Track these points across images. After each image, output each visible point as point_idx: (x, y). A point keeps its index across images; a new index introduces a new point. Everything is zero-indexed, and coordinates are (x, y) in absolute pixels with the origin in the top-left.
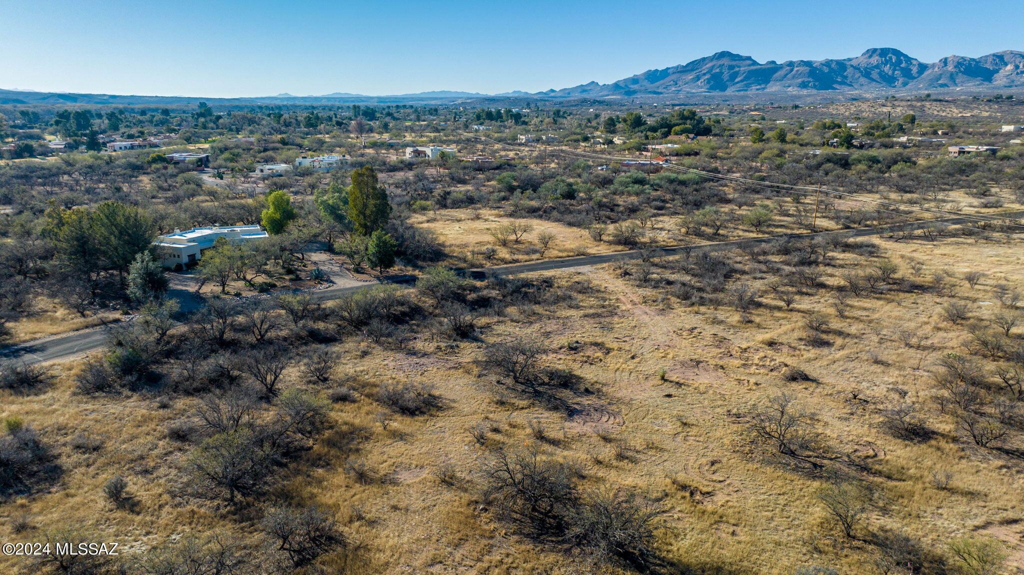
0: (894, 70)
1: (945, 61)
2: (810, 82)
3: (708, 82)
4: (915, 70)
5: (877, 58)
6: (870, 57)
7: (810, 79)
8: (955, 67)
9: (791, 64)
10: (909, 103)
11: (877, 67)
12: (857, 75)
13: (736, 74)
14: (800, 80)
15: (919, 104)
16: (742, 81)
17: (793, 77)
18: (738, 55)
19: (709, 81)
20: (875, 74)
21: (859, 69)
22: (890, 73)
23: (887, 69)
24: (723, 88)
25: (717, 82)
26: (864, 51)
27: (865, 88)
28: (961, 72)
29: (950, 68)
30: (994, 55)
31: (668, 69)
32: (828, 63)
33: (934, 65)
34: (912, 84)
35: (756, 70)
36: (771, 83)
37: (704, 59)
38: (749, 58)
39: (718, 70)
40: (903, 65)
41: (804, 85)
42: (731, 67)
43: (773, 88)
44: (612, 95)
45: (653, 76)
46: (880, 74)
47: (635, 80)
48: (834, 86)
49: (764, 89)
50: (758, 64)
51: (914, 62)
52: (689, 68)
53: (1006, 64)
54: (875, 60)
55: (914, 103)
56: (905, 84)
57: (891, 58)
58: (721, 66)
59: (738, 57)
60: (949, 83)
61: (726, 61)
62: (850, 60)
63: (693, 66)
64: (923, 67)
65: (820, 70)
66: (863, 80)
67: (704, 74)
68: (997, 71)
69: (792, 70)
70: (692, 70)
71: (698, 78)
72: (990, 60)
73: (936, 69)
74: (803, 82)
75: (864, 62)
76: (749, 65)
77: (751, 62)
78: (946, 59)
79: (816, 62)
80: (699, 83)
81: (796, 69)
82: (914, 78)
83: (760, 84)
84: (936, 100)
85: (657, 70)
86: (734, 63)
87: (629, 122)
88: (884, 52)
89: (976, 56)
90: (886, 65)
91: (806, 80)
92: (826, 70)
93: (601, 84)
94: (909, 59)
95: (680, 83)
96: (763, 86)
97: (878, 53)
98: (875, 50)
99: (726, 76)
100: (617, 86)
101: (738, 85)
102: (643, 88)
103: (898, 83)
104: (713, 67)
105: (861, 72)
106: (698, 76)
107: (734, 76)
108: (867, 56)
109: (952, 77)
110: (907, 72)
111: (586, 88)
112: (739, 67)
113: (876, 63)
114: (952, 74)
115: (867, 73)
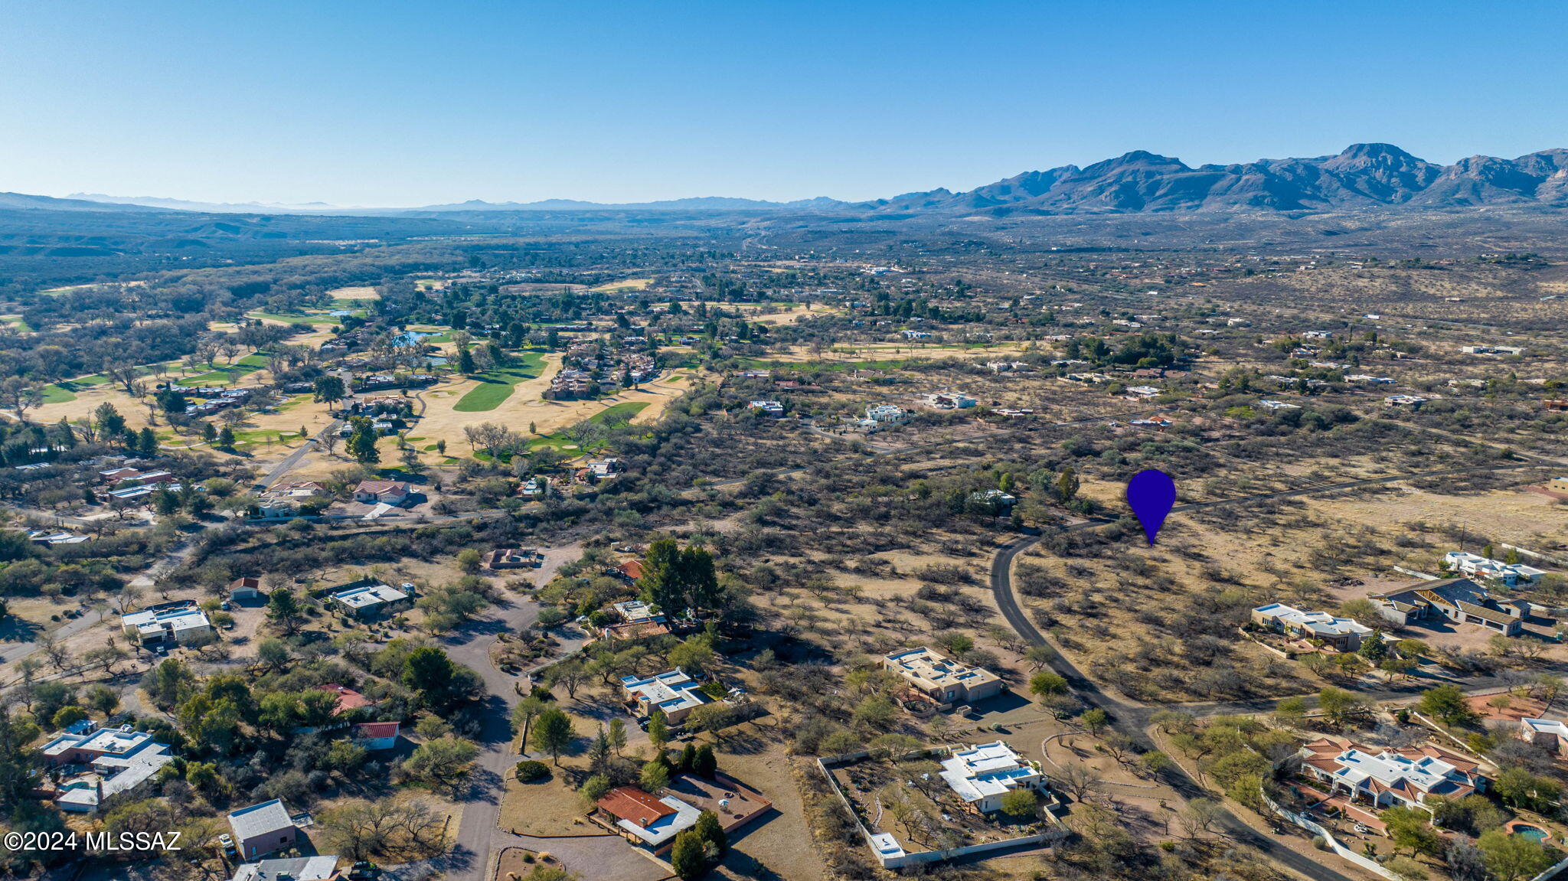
0: (1390, 176)
1: (1465, 164)
2: (1264, 197)
3: (1117, 197)
4: (1420, 176)
5: (1364, 158)
6: (1355, 156)
7: (1266, 193)
8: (1481, 173)
9: (1237, 169)
11: (1365, 171)
12: (1336, 184)
13: (1157, 185)
14: (1251, 195)
16: (1165, 195)
17: (1241, 190)
18: (1159, 157)
19: (1117, 194)
20: (1361, 184)
21: (1337, 175)
22: (1384, 180)
23: (1379, 174)
24: (1138, 206)
25: (1129, 198)
26: (1346, 147)
27: (1346, 205)
28: (1489, 180)
29: (1473, 174)
30: (1538, 155)
31: (1054, 170)
32: (1293, 165)
33: (1449, 169)
34: (1415, 200)
35: (1188, 179)
36: (1209, 198)
37: (1109, 162)
38: (1176, 161)
39: (1130, 179)
40: (1403, 169)
41: (1256, 202)
42: (1149, 175)
43: (1212, 207)
44: (976, 214)
45: (1035, 182)
46: (1369, 182)
47: (1004, 187)
48: (1301, 202)
49: (1198, 206)
50: (1189, 170)
51: (1420, 165)
52: (1087, 175)
53: (1556, 169)
54: (1362, 161)
56: (1406, 198)
57: (1385, 159)
58: (1134, 172)
59: (1159, 160)
60: (1472, 199)
61: (1141, 166)
62: (1324, 159)
63: (1095, 171)
64: (1433, 172)
65: (1282, 179)
66: (1344, 192)
67: (1110, 185)
68: (1542, 180)
69: (1239, 179)
70: (1093, 178)
71: (1101, 190)
72: (1532, 162)
73: (1452, 176)
74: (1256, 197)
75: (1344, 163)
76: (1176, 172)
77: (1178, 167)
78: (1467, 161)
79: (1274, 161)
80: (1102, 197)
81: (1245, 178)
82: (1420, 189)
83: (1192, 200)
85: (1036, 173)
86: (1153, 168)
88: (1375, 150)
89: (1512, 156)
90: (1377, 168)
91: (1261, 193)
92: (1289, 177)
93: (954, 192)
94: (1412, 161)
95: (1075, 197)
96: (1197, 202)
97: (1365, 150)
98: (1361, 147)
99: (1142, 188)
100: (979, 199)
101: (1160, 201)
102: (1021, 203)
103: (1396, 197)
104: (1122, 174)
105: (1341, 180)
106: (1100, 187)
107: (1152, 189)
108: (1350, 155)
109: (1476, 189)
110: (1409, 181)
111: (931, 199)
112: (1161, 174)
113: (1362, 166)
114: (1475, 185)
115: (1349, 181)
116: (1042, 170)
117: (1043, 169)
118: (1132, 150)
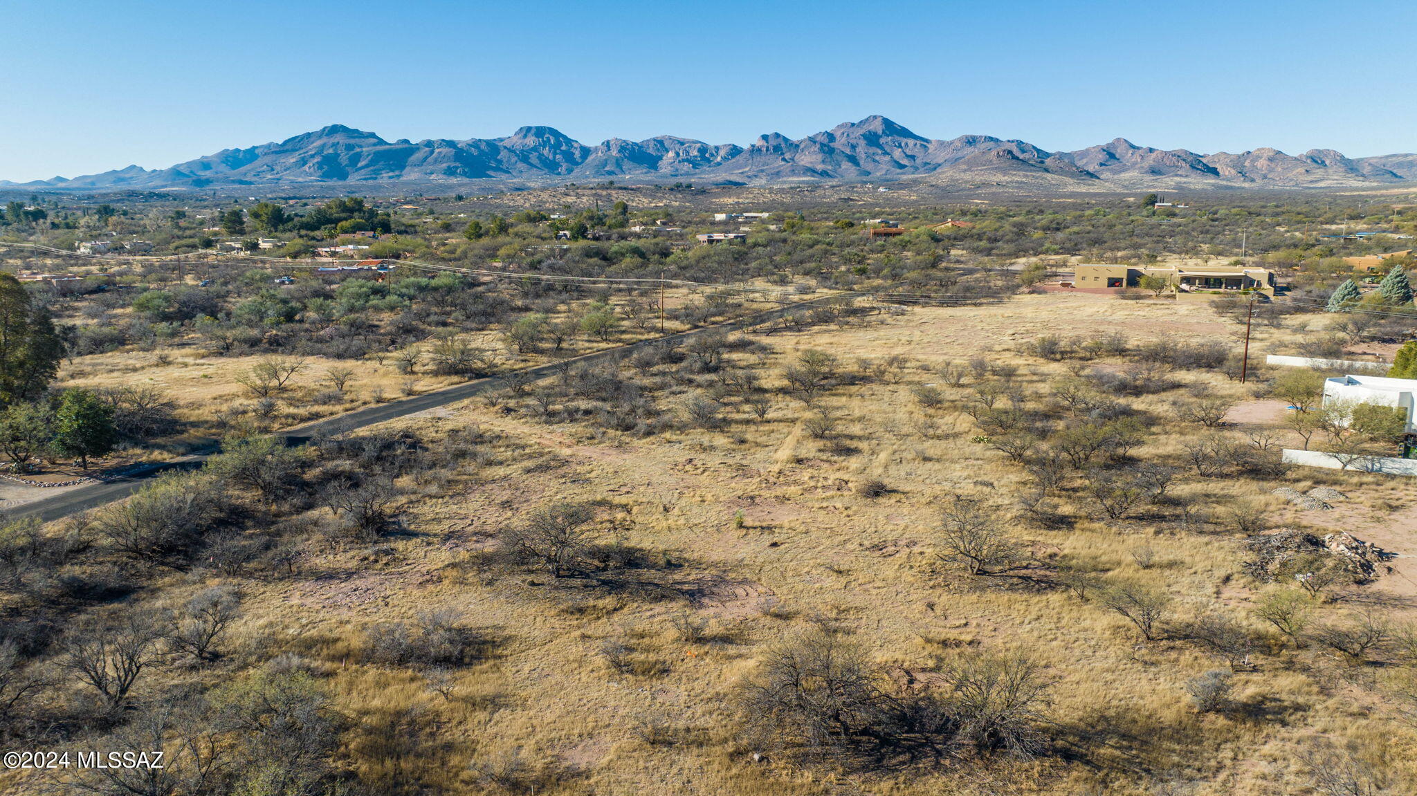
0: (555, 154)
1: (607, 144)
2: (457, 168)
3: (320, 168)
4: (577, 154)
5: (533, 138)
6: (525, 136)
7: (458, 164)
8: (619, 152)
9: (429, 144)
10: (594, 192)
11: (535, 149)
12: (514, 159)
13: (358, 157)
14: (445, 165)
15: (604, 193)
16: (367, 166)
17: (436, 161)
18: (356, 131)
19: (320, 165)
20: (533, 158)
21: (514, 151)
22: (551, 157)
23: (546, 151)
24: (343, 176)
25: (332, 167)
26: (517, 129)
27: (525, 175)
28: (626, 157)
29: (614, 152)
30: (654, 140)
31: (254, 148)
32: (476, 144)
33: (596, 149)
34: (576, 171)
35: (384, 151)
36: (408, 169)
37: (309, 135)
38: (373, 135)
39: (331, 151)
40: (564, 148)
41: (450, 172)
42: (349, 147)
43: (411, 175)
44: (173, 185)
45: (234, 159)
46: (539, 158)
47: (205, 164)
48: (488, 172)
49: (399, 176)
50: (386, 143)
51: (575, 145)
52: (289, 147)
53: (667, 151)
54: (531, 141)
55: (599, 192)
56: (570, 171)
57: (548, 138)
58: (335, 145)
59: (355, 133)
60: (617, 170)
61: (339, 138)
62: (501, 140)
63: (294, 144)
64: (586, 151)
65: (467, 152)
66: (521, 166)
67: (313, 156)
68: (660, 158)
69: (432, 152)
70: (294, 150)
71: (304, 162)
72: (651, 145)
73: (600, 154)
74: (449, 168)
75: (518, 142)
76: (375, 145)
77: (375, 140)
78: (608, 142)
79: (460, 142)
80: (306, 168)
81: (437, 151)
82: (577, 164)
83: (393, 171)
84: (621, 188)
85: (238, 150)
86: (352, 141)
87: (264, 218)
88: (540, 131)
89: (638, 141)
90: (544, 147)
91: (453, 164)
92: (475, 152)
93: (148, 169)
94: (569, 142)
95: (278, 168)
96: (397, 173)
97: (533, 131)
98: (529, 129)
99: (344, 159)
100: (176, 173)
101: (363, 172)
102: (221, 175)
103: (563, 169)
104: (323, 146)
105: (518, 155)
106: (303, 159)
107: (355, 159)
108: (521, 135)
109: (618, 164)
110: (569, 157)
111: (122, 175)
112: (361, 146)
113: (532, 145)
114: (617, 160)
115: (524, 156)
116: (242, 148)
117: (244, 147)
118: (330, 124)
